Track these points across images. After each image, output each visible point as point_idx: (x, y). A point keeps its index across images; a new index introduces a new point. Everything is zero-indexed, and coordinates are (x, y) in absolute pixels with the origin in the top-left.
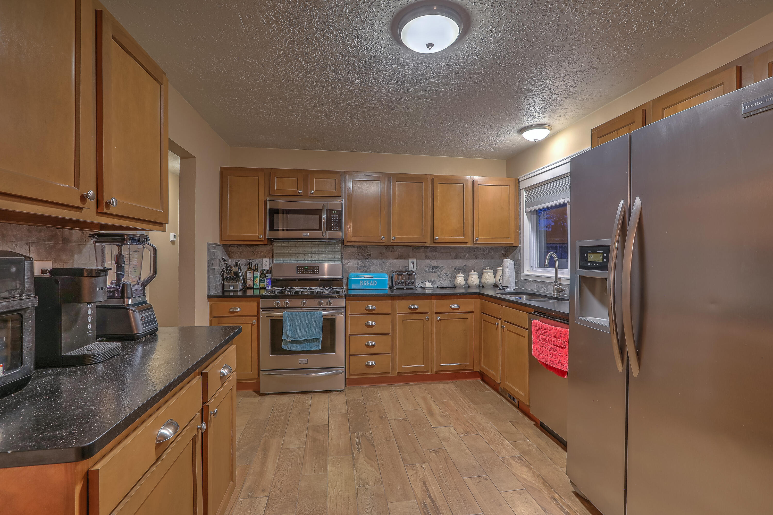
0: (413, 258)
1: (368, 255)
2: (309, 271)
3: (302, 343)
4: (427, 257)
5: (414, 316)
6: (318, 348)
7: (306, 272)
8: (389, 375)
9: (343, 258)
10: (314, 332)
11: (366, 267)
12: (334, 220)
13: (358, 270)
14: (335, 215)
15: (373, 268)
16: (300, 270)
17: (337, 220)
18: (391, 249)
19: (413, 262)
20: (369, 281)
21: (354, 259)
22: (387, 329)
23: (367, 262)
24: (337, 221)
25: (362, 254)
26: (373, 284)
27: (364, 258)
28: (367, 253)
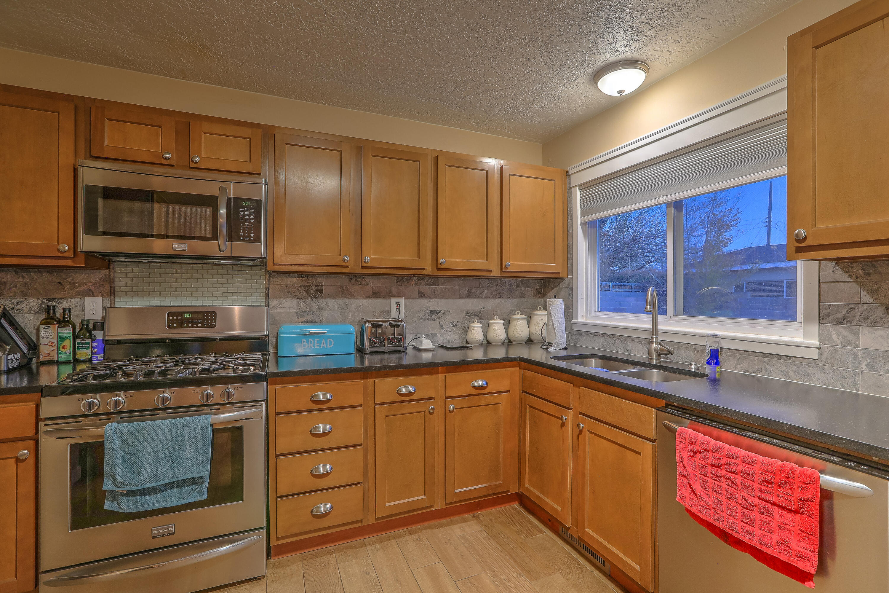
0: (398, 295)
1: (317, 290)
2: (194, 321)
3: (159, 492)
4: (421, 295)
5: (409, 407)
6: (201, 496)
7: (187, 324)
8: (359, 525)
9: (268, 297)
10: (189, 464)
11: (313, 313)
12: (244, 218)
13: (298, 318)
14: (247, 209)
15: (326, 314)
16: (173, 320)
17: (252, 219)
18: (359, 280)
19: (398, 304)
20: (319, 340)
21: (290, 297)
22: (357, 436)
23: (315, 303)
24: (252, 221)
25: (307, 289)
26: (327, 346)
27: (310, 296)
28: (316, 286)
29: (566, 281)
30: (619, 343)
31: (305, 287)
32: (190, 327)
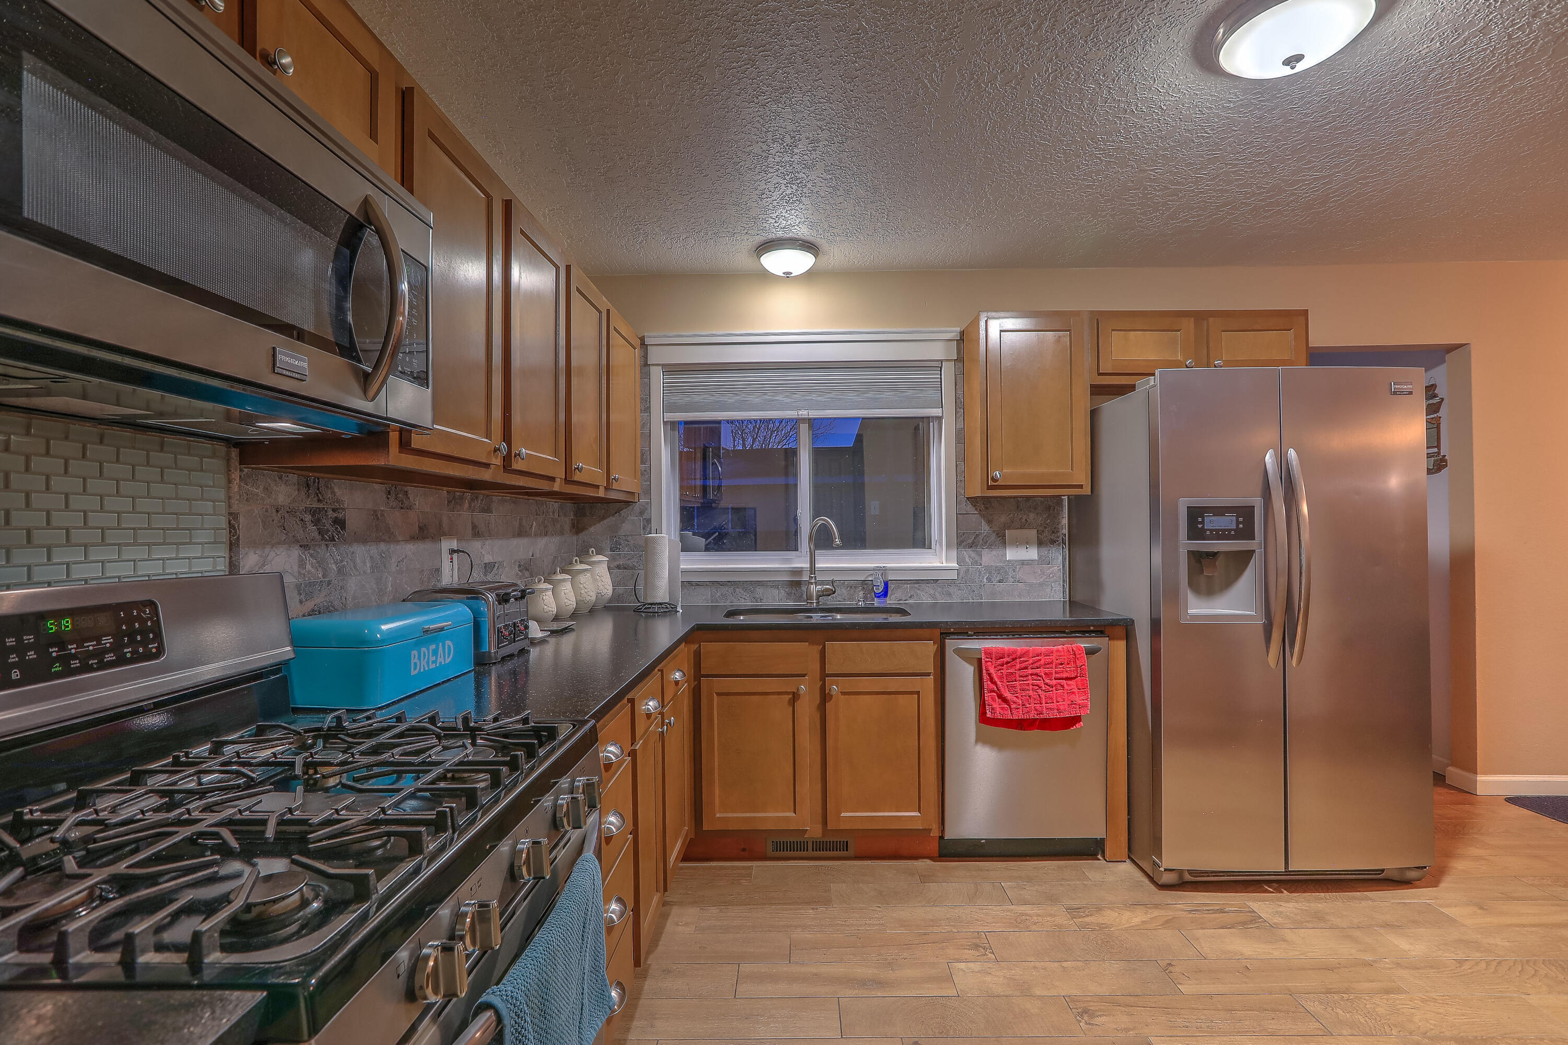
0: (453, 533)
1: (335, 520)
2: (91, 646)
4: (475, 532)
7: (65, 659)
9: (233, 545)
11: (329, 583)
13: (301, 601)
15: (352, 586)
17: (415, 318)
18: (401, 496)
19: (451, 551)
21: (284, 542)
23: (331, 557)
25: (315, 517)
26: (442, 661)
27: (323, 539)
28: (334, 510)
29: (637, 507)
30: (742, 592)
31: (313, 512)
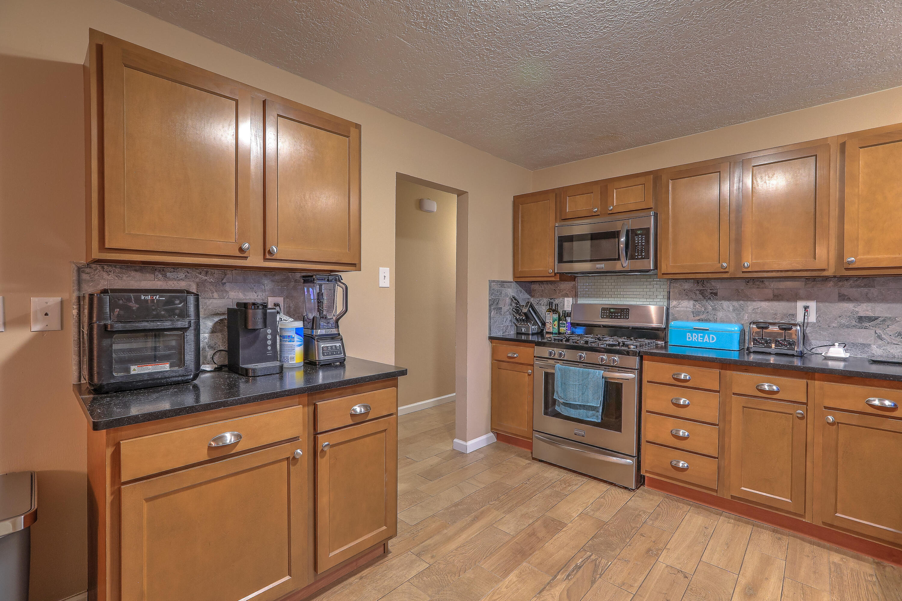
0: (809, 298)
1: (711, 293)
2: (616, 314)
3: (577, 409)
4: (843, 298)
5: (769, 405)
6: (597, 419)
8: (715, 494)
9: (669, 298)
10: (591, 397)
11: (708, 312)
12: (638, 243)
13: (694, 316)
14: (640, 236)
15: (720, 314)
16: (604, 313)
17: (643, 242)
18: (757, 283)
19: (806, 308)
20: (702, 335)
21: (687, 299)
22: (712, 415)
23: (709, 305)
24: (643, 244)
25: (702, 292)
26: (709, 340)
27: (705, 298)
28: (711, 290)
31: (700, 291)
32: (613, 318)
